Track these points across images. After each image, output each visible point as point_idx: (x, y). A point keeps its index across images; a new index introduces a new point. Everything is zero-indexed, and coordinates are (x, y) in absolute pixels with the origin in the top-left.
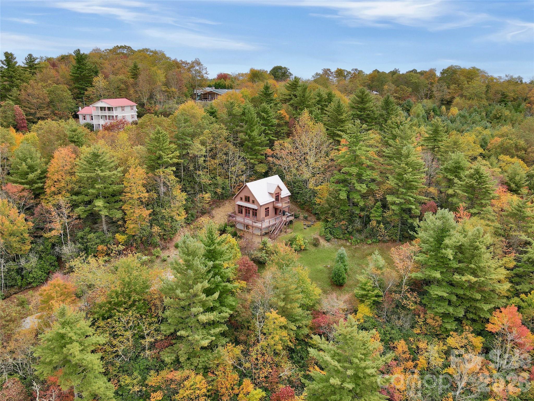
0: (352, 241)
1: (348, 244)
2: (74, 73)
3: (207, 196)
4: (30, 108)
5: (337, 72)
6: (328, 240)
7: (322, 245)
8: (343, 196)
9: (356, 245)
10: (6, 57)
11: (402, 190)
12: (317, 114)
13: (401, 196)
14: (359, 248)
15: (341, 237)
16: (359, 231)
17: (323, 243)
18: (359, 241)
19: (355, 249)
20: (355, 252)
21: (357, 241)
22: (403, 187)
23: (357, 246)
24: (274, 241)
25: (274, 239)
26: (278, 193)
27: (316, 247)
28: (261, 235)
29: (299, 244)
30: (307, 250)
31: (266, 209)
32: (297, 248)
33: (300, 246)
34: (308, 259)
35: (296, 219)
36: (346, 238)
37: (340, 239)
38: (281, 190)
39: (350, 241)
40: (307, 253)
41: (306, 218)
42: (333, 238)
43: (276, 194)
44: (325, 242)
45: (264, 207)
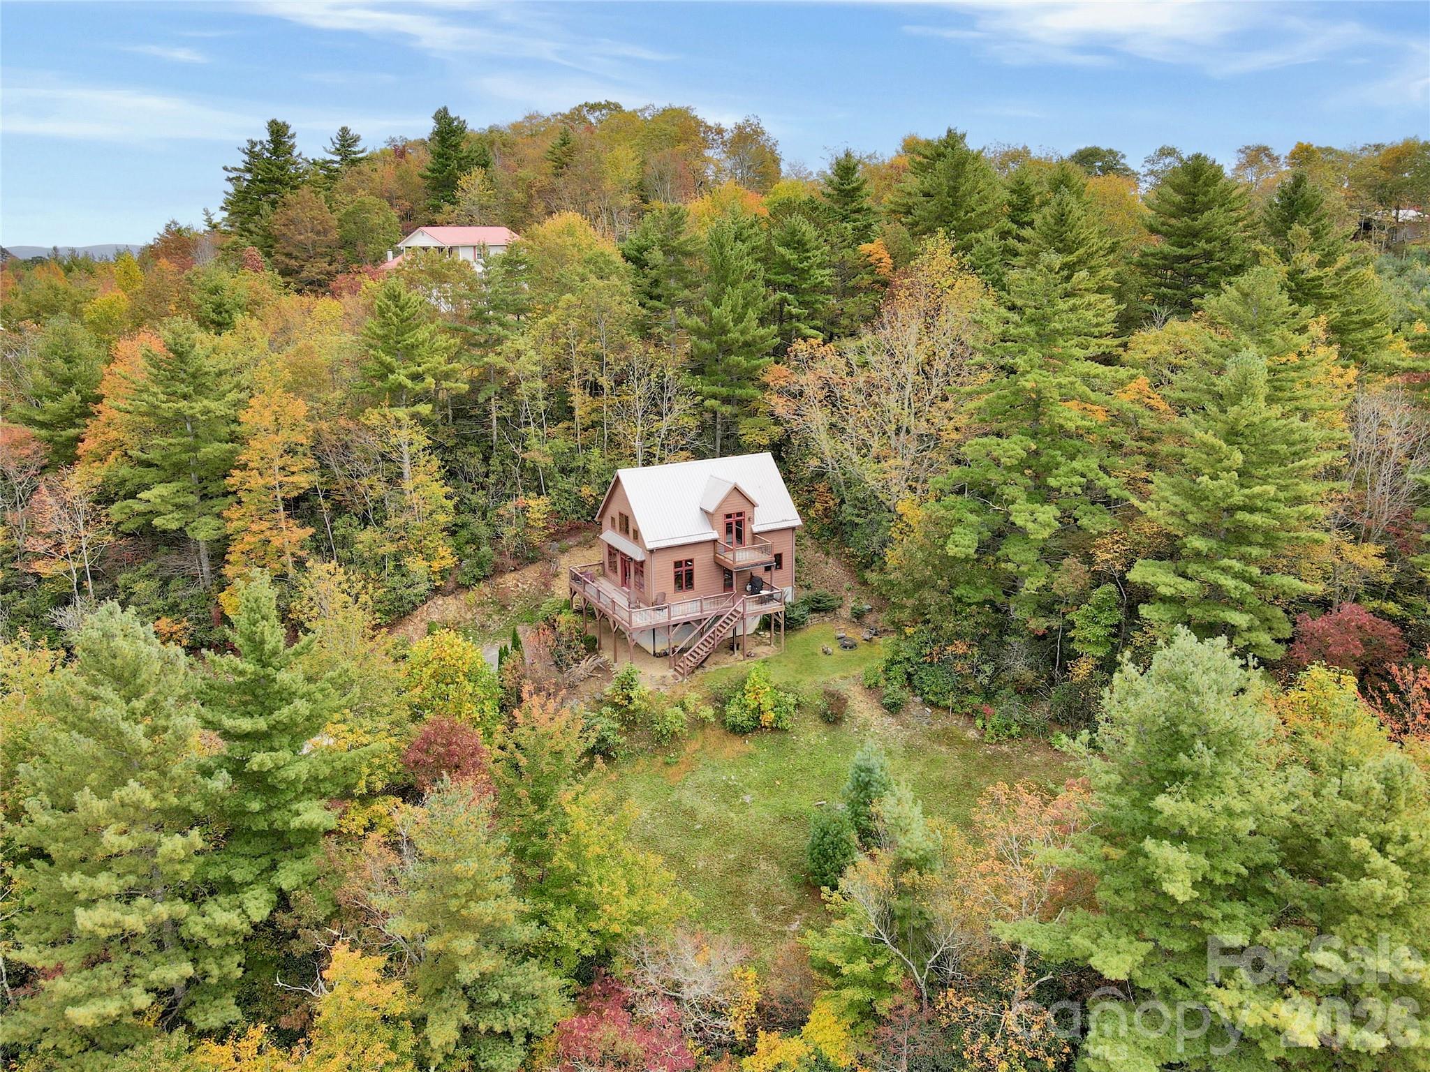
0: (988, 726)
1: (971, 734)
2: (433, 171)
3: (538, 506)
4: (289, 255)
5: (1293, 156)
6: (893, 708)
7: (860, 721)
8: (963, 544)
9: (999, 743)
10: (272, 133)
11: (1197, 543)
12: (990, 251)
13: (1192, 568)
14: (1008, 757)
15: (949, 702)
16: (1027, 692)
17: (866, 714)
18: (1015, 729)
19: (989, 758)
20: (982, 769)
21: (1008, 727)
22: (1205, 530)
23: (1005, 748)
24: (680, 679)
25: (683, 675)
26: (740, 514)
27: (831, 727)
28: (655, 654)
29: (753, 705)
30: (784, 730)
31: (678, 564)
32: (739, 719)
33: (758, 711)
34: (775, 767)
35: (822, 614)
36: (968, 710)
37: (947, 708)
38: (753, 505)
39: (979, 723)
40: (781, 743)
41: (859, 616)
42: (918, 699)
43: (729, 516)
44: (878, 712)
45: (667, 559)
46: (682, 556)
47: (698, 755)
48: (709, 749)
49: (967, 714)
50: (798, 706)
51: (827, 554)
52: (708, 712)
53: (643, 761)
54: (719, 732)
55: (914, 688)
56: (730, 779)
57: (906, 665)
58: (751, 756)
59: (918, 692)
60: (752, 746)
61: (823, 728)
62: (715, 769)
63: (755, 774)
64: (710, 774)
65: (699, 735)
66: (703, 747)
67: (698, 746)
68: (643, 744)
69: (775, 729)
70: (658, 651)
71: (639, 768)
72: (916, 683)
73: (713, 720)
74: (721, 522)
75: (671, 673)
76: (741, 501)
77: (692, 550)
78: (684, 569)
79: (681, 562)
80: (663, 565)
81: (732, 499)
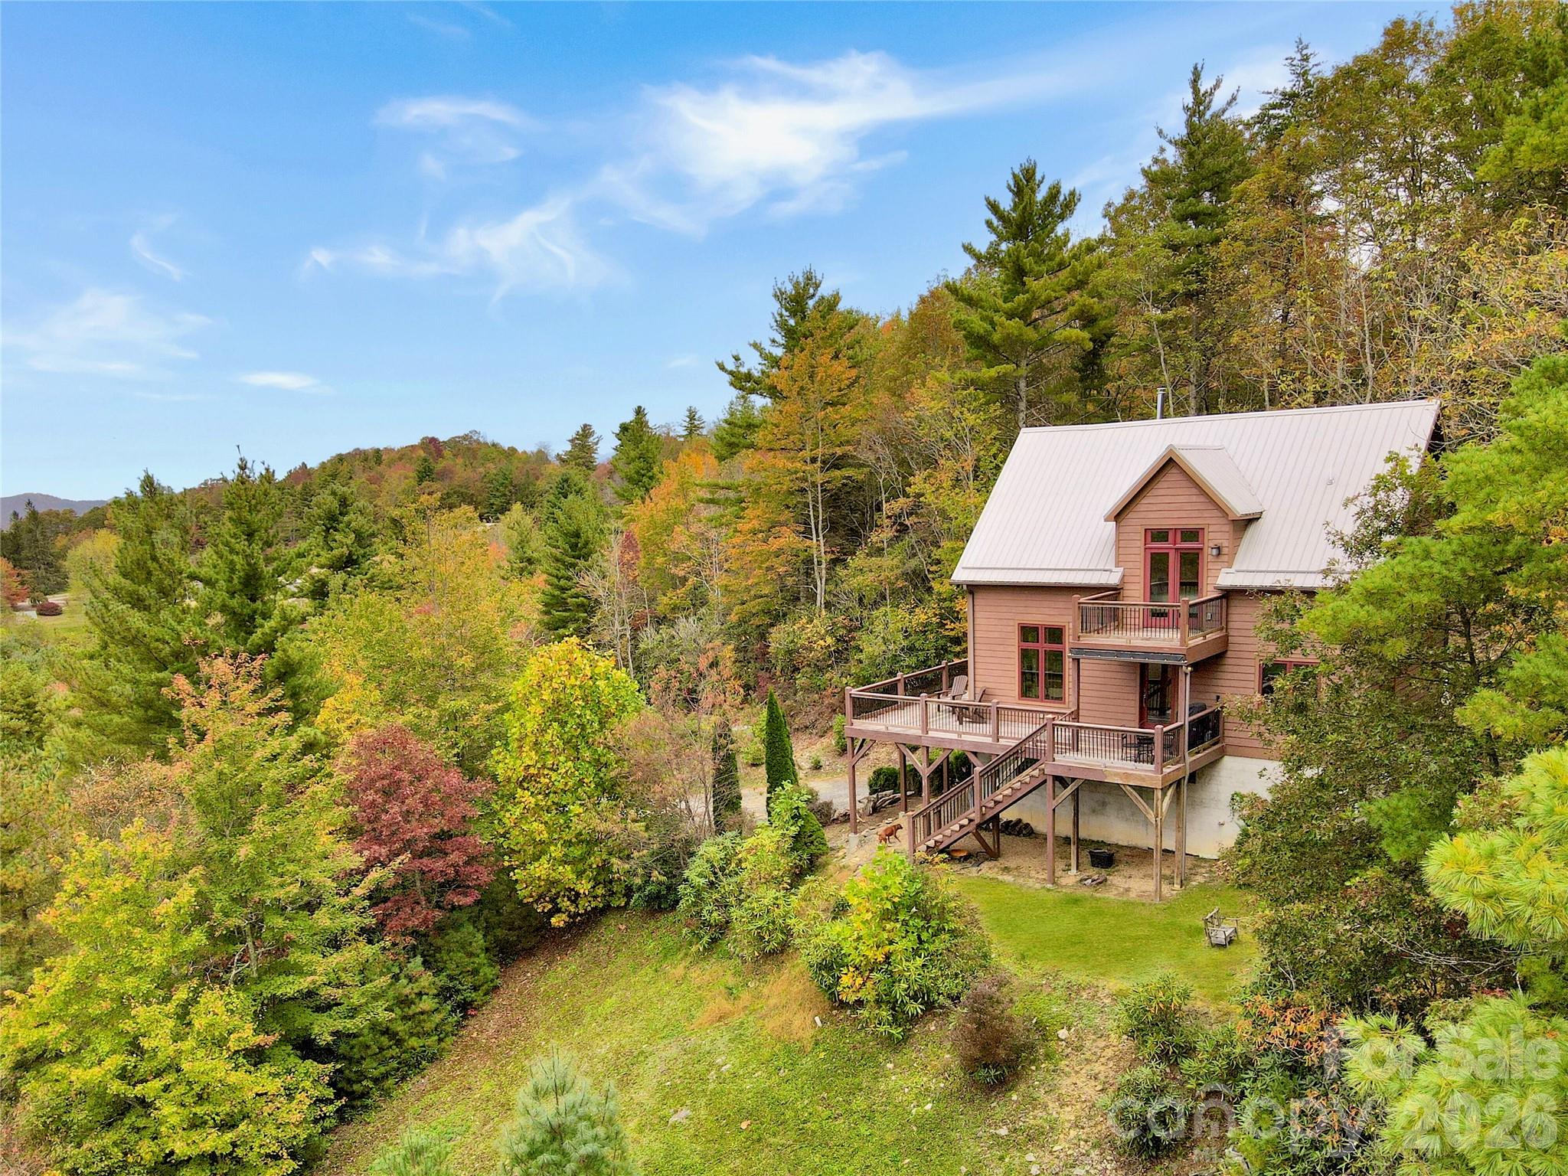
26: (1193, 534)
31: (1027, 632)
34: (787, 1096)
38: (1225, 514)
43: (1160, 535)
45: (1004, 609)
46: (1043, 614)
58: (792, 1049)
60: (815, 1032)
74: (1138, 550)
76: (1194, 498)
77: (1061, 605)
78: (1043, 646)
79: (1035, 629)
80: (996, 622)
81: (1169, 492)
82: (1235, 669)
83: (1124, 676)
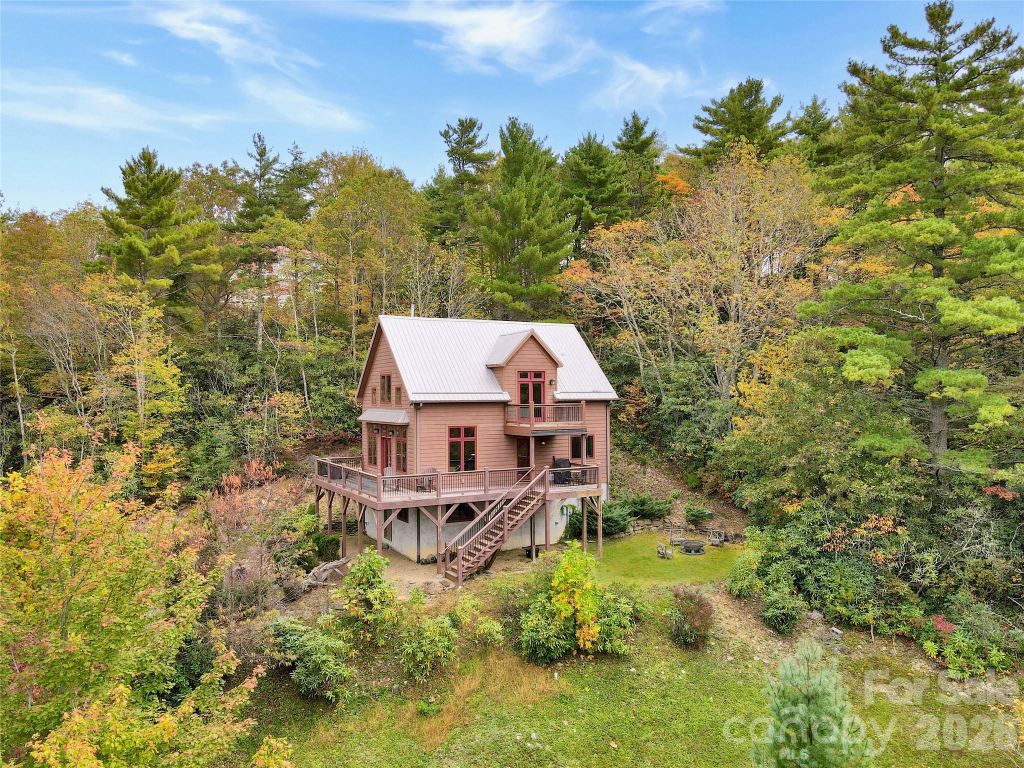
0: (948, 651)
6: (781, 626)
7: (734, 645)
15: (869, 617)
17: (742, 635)
24: (452, 585)
25: (455, 580)
26: (538, 375)
27: (690, 654)
28: (419, 561)
29: (567, 612)
30: (617, 657)
31: (454, 432)
32: (542, 635)
33: (574, 623)
34: (607, 717)
35: (647, 522)
36: (902, 629)
37: (865, 628)
38: (556, 364)
39: (930, 647)
40: (613, 678)
41: (696, 521)
42: (816, 615)
43: (524, 375)
44: (760, 633)
45: (439, 418)
47: (476, 698)
48: (492, 688)
49: (901, 637)
50: (636, 618)
51: (644, 464)
52: (493, 627)
53: (382, 709)
54: (510, 660)
55: (808, 596)
56: (529, 738)
57: (794, 561)
58: (563, 698)
59: (817, 603)
60: (564, 682)
61: (678, 655)
62: (502, 722)
63: (571, 728)
64: (495, 731)
65: (477, 665)
66: (483, 686)
67: (475, 684)
68: (385, 682)
69: (601, 655)
70: (424, 556)
71: (374, 722)
72: (812, 589)
73: (500, 637)
74: (514, 382)
75: (440, 578)
76: (540, 357)
77: (474, 414)
78: (462, 439)
79: (459, 429)
80: (434, 427)
81: (528, 352)
82: (560, 441)
83: (509, 451)
